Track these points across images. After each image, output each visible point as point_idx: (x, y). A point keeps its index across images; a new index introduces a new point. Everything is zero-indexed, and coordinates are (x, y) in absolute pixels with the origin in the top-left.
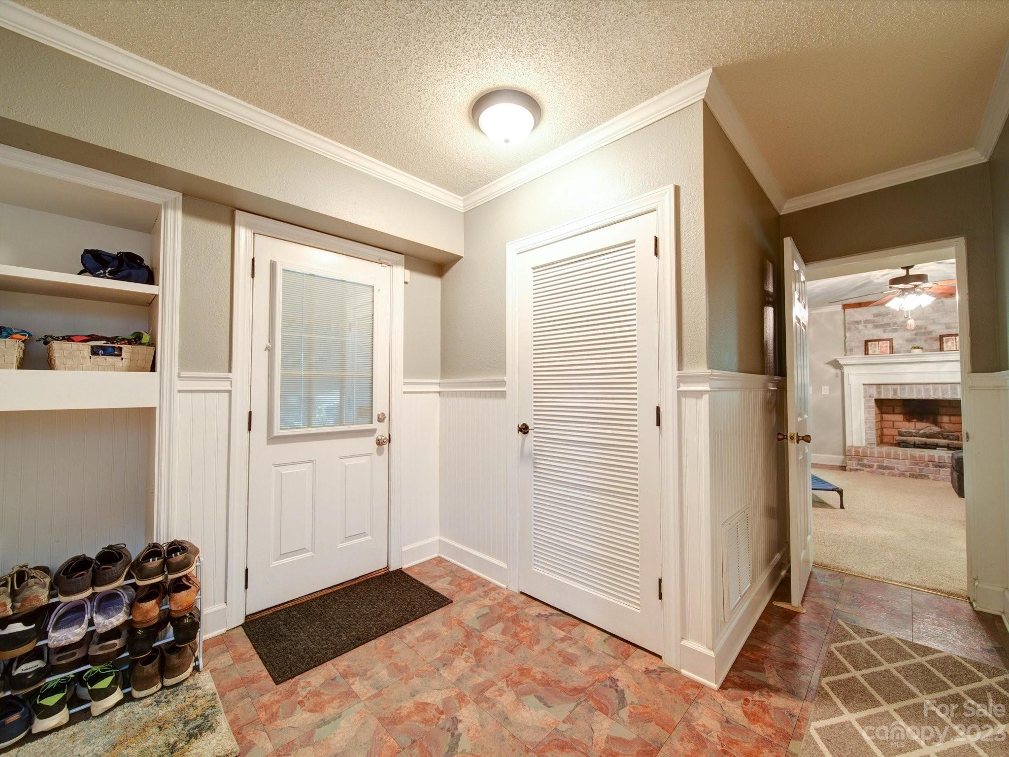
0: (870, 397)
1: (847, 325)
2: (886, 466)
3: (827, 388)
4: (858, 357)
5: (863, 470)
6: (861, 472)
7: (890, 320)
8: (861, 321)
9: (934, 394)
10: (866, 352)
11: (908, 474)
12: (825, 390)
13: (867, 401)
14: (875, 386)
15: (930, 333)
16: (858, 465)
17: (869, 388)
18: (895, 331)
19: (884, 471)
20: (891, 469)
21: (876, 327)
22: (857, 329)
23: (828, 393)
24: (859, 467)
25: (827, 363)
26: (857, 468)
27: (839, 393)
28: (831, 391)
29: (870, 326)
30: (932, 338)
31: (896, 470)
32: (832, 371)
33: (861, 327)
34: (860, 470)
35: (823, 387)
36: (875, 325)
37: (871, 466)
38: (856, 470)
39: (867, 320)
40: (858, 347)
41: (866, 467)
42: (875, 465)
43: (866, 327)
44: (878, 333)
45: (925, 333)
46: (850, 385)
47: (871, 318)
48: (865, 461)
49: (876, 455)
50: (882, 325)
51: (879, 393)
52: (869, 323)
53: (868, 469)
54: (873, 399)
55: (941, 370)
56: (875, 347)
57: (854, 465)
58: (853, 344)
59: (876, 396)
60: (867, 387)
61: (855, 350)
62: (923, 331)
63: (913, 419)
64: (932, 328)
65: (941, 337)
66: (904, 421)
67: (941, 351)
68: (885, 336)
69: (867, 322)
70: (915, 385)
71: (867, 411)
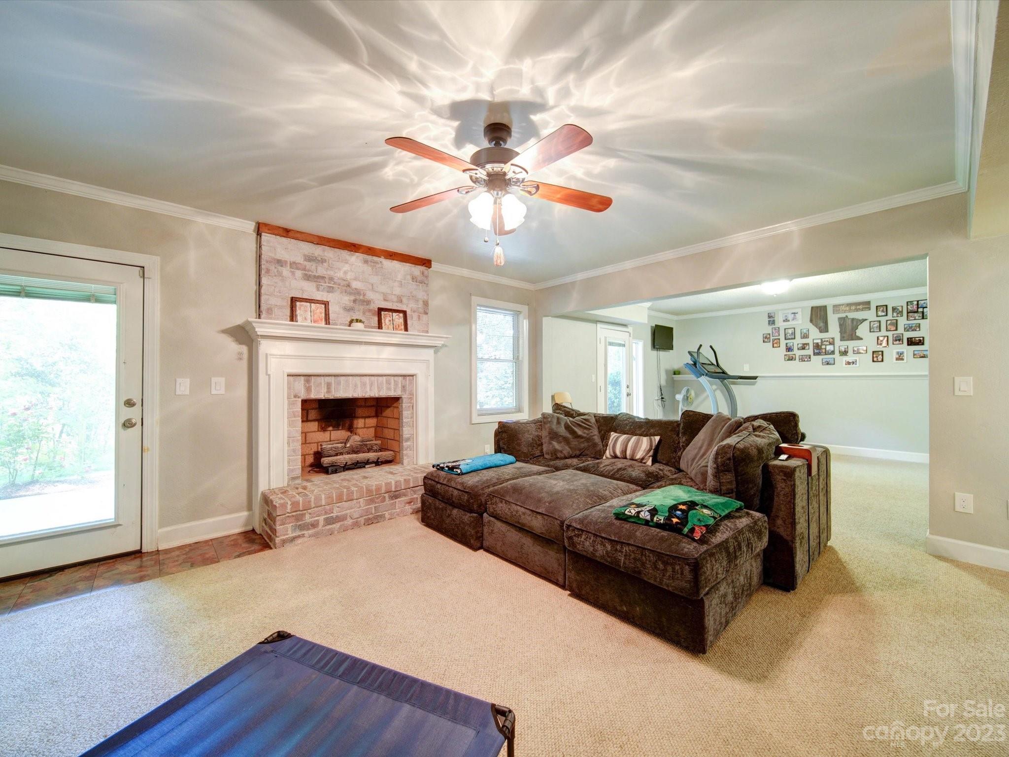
0: (295, 396)
1: (263, 262)
2: (337, 516)
3: (222, 380)
4: (282, 326)
5: (303, 536)
6: (300, 541)
7: (325, 273)
8: (286, 262)
9: (371, 390)
10: (293, 317)
11: (362, 520)
12: (218, 386)
13: (291, 404)
14: (302, 378)
15: (368, 302)
16: (295, 530)
17: (294, 381)
18: (331, 290)
19: (334, 526)
20: (343, 521)
21: (307, 278)
22: (280, 274)
23: (222, 392)
24: (298, 533)
25: (224, 331)
26: (294, 535)
27: (242, 392)
28: (229, 386)
29: (299, 273)
30: (370, 311)
31: (349, 519)
32: (233, 348)
33: (286, 271)
34: (299, 537)
35: (214, 380)
36: (306, 275)
37: (314, 525)
38: (293, 539)
39: (294, 263)
40: (281, 307)
41: (308, 529)
42: (321, 519)
43: (293, 273)
44: (309, 290)
45: (364, 301)
46: (269, 375)
47: (300, 259)
48: (308, 519)
49: (323, 503)
50: (315, 276)
51: (308, 389)
52: (298, 269)
53: (311, 532)
54: (300, 400)
55: (381, 357)
56: (306, 311)
57: (290, 532)
58: (273, 301)
59: (303, 395)
60: (291, 378)
61: (276, 311)
62: (361, 297)
63: (329, 426)
64: (370, 295)
65: (380, 310)
66: (318, 431)
67: (379, 328)
68: (319, 296)
69: (294, 265)
70: (351, 377)
71: (291, 424)
